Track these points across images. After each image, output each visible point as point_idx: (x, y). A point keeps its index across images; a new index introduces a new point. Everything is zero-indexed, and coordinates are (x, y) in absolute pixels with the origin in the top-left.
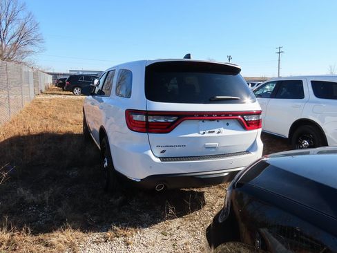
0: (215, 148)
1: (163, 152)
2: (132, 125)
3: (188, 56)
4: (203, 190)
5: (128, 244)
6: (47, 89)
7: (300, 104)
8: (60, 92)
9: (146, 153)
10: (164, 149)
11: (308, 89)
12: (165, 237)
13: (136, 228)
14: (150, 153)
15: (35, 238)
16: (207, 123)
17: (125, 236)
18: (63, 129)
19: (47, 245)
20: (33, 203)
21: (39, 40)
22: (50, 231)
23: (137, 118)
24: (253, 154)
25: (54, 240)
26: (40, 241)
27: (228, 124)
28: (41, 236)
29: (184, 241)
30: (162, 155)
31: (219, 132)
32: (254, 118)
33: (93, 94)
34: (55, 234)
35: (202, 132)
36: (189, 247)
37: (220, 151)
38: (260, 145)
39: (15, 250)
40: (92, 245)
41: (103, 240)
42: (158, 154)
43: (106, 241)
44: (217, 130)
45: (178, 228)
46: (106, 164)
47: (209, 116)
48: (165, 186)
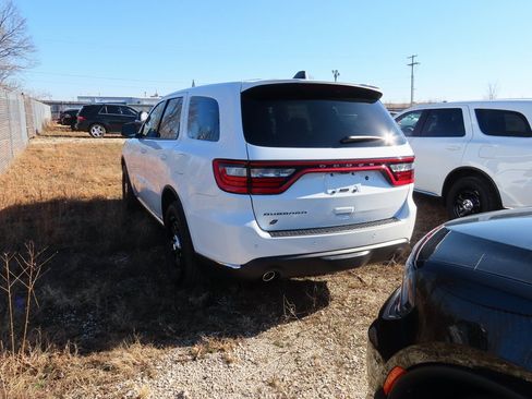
0: (348, 214)
1: (274, 222)
2: (225, 183)
3: (302, 75)
4: (324, 278)
5: (228, 362)
6: (46, 128)
7: (459, 145)
8: (67, 134)
9: (248, 224)
10: (275, 218)
11: (471, 122)
12: (281, 350)
13: (236, 338)
14: (254, 224)
15: (86, 359)
16: (338, 177)
17: (222, 350)
18: (87, 192)
19: (107, 369)
20: (69, 308)
21: (26, 48)
22: (108, 348)
23: (232, 171)
24: (403, 222)
25: (116, 361)
26: (95, 364)
27: (367, 178)
28: (94, 356)
29: (310, 353)
30: (273, 227)
31: (354, 191)
32: (403, 168)
33: (140, 136)
34: (117, 352)
35: (330, 191)
36: (318, 361)
37: (357, 219)
38: (413, 208)
39: (59, 378)
40: (174, 366)
41: (190, 358)
42: (266, 226)
43: (194, 359)
44: (352, 188)
45: (298, 335)
46: (178, 244)
47: (341, 166)
48: (277, 274)
